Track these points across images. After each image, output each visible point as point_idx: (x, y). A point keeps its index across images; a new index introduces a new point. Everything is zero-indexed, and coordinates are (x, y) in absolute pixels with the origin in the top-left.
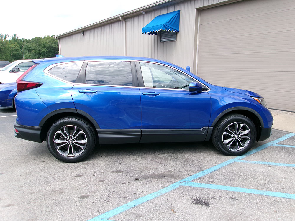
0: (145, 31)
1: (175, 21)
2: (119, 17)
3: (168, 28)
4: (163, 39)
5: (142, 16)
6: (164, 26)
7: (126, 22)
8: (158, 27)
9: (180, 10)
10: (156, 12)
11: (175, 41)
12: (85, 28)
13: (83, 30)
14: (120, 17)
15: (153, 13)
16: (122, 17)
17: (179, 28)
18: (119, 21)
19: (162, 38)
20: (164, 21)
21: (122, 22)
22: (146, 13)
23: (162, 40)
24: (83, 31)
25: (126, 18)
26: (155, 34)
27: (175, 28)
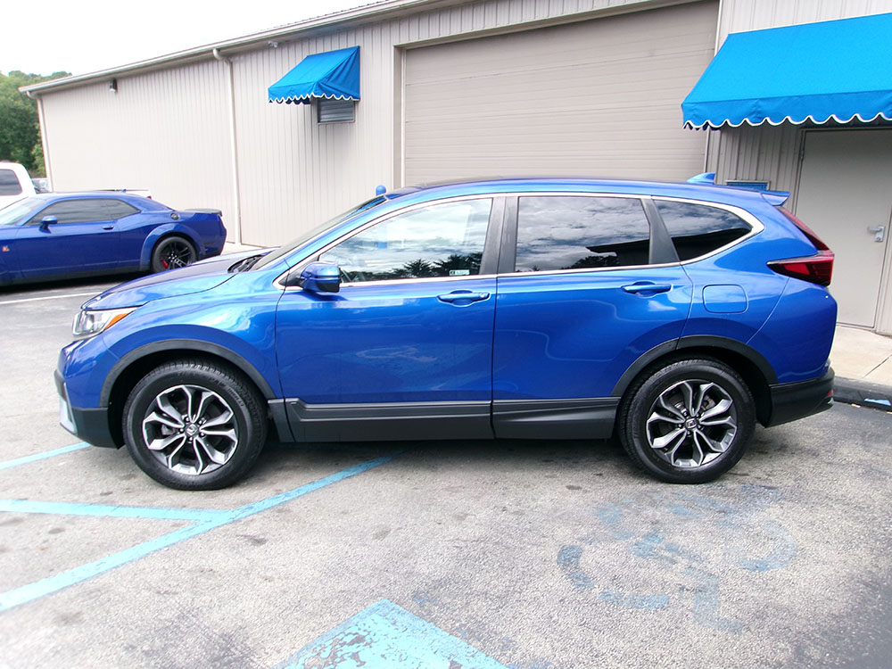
0: (275, 94)
1: (349, 71)
2: (212, 51)
3: (329, 91)
4: (325, 116)
5: (272, 53)
6: (319, 86)
7: (231, 64)
8: (305, 87)
9: (359, 47)
10: (306, 45)
11: (352, 121)
12: (120, 72)
13: (112, 76)
14: (215, 52)
15: (299, 47)
16: (219, 50)
17: (358, 92)
18: (212, 59)
19: (322, 113)
20: (320, 71)
21: (220, 63)
22: (281, 45)
23: (322, 117)
24: (114, 80)
25: (232, 54)
26: (305, 103)
27: (347, 91)
